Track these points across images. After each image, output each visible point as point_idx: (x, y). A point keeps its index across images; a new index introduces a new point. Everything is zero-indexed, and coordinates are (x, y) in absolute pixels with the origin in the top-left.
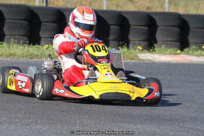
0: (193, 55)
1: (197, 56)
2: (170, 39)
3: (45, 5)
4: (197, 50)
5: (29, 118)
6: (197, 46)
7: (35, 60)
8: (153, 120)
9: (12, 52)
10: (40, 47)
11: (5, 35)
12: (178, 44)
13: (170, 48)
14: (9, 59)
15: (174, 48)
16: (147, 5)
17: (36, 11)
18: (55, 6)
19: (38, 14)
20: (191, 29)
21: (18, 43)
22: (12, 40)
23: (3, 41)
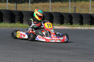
0: (66, 26)
1: (67, 27)
2: (57, 21)
3: (15, 10)
4: (67, 25)
5: (21, 48)
6: (66, 23)
7: (14, 28)
8: (62, 48)
9: (6, 26)
10: (15, 24)
11: (3, 20)
12: (60, 22)
13: (58, 24)
14: (5, 28)
15: (59, 24)
16: (42, 9)
17: (13, 12)
18: (19, 10)
19: (14, 13)
20: (65, 18)
21: (7, 23)
22: (5, 22)
23: (3, 22)
